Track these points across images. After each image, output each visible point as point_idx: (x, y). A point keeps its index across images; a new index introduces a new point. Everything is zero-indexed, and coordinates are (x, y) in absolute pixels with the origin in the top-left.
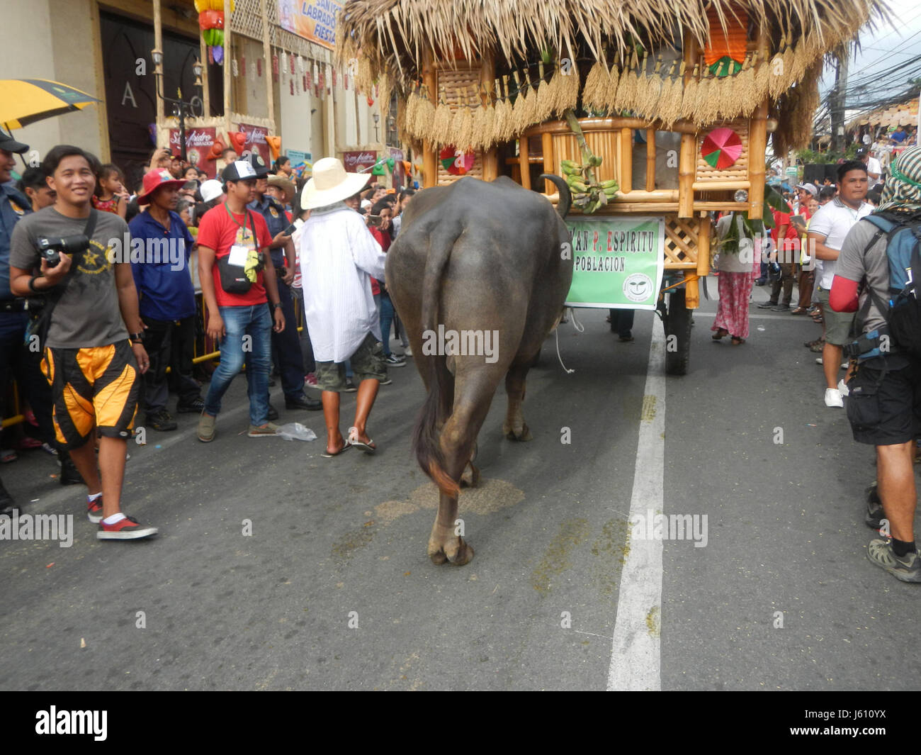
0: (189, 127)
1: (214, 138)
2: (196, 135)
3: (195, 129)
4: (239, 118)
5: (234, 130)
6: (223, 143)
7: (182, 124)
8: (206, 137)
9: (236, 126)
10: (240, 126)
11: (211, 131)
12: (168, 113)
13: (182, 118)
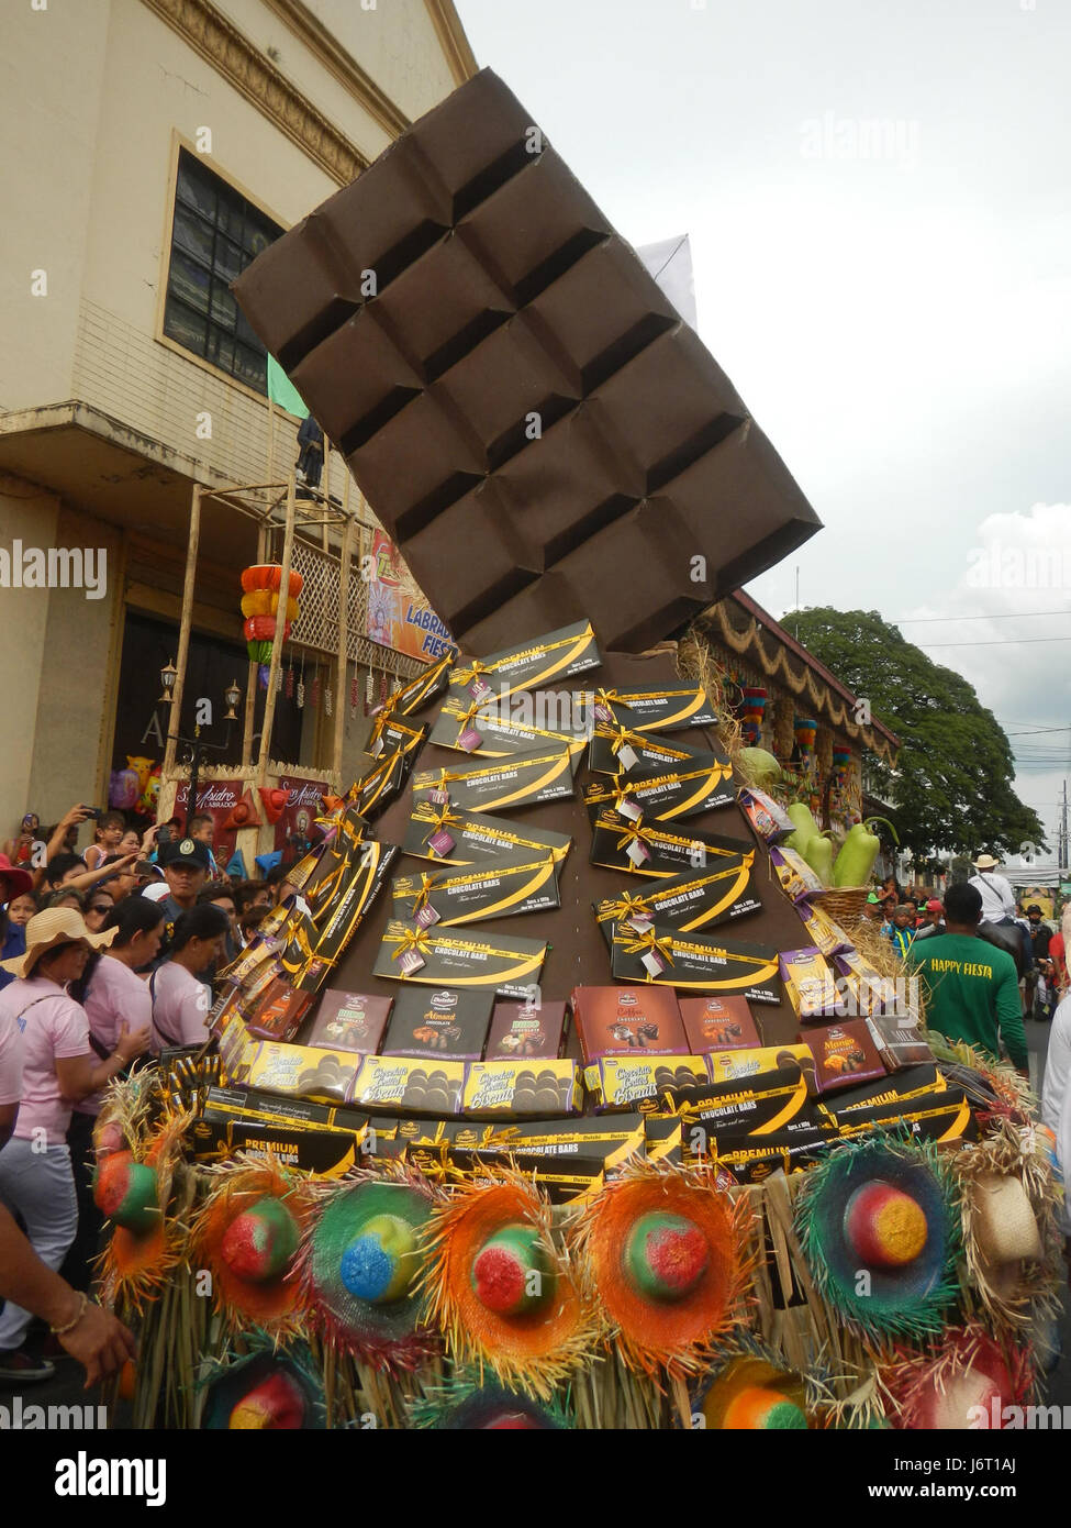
0: (205, 779)
1: (238, 797)
2: (214, 791)
3: (215, 782)
4: (281, 768)
5: (271, 784)
6: (251, 808)
7: (195, 774)
8: (229, 795)
9: (276, 780)
10: (282, 780)
11: (237, 786)
12: (179, 761)
13: (195, 767)
